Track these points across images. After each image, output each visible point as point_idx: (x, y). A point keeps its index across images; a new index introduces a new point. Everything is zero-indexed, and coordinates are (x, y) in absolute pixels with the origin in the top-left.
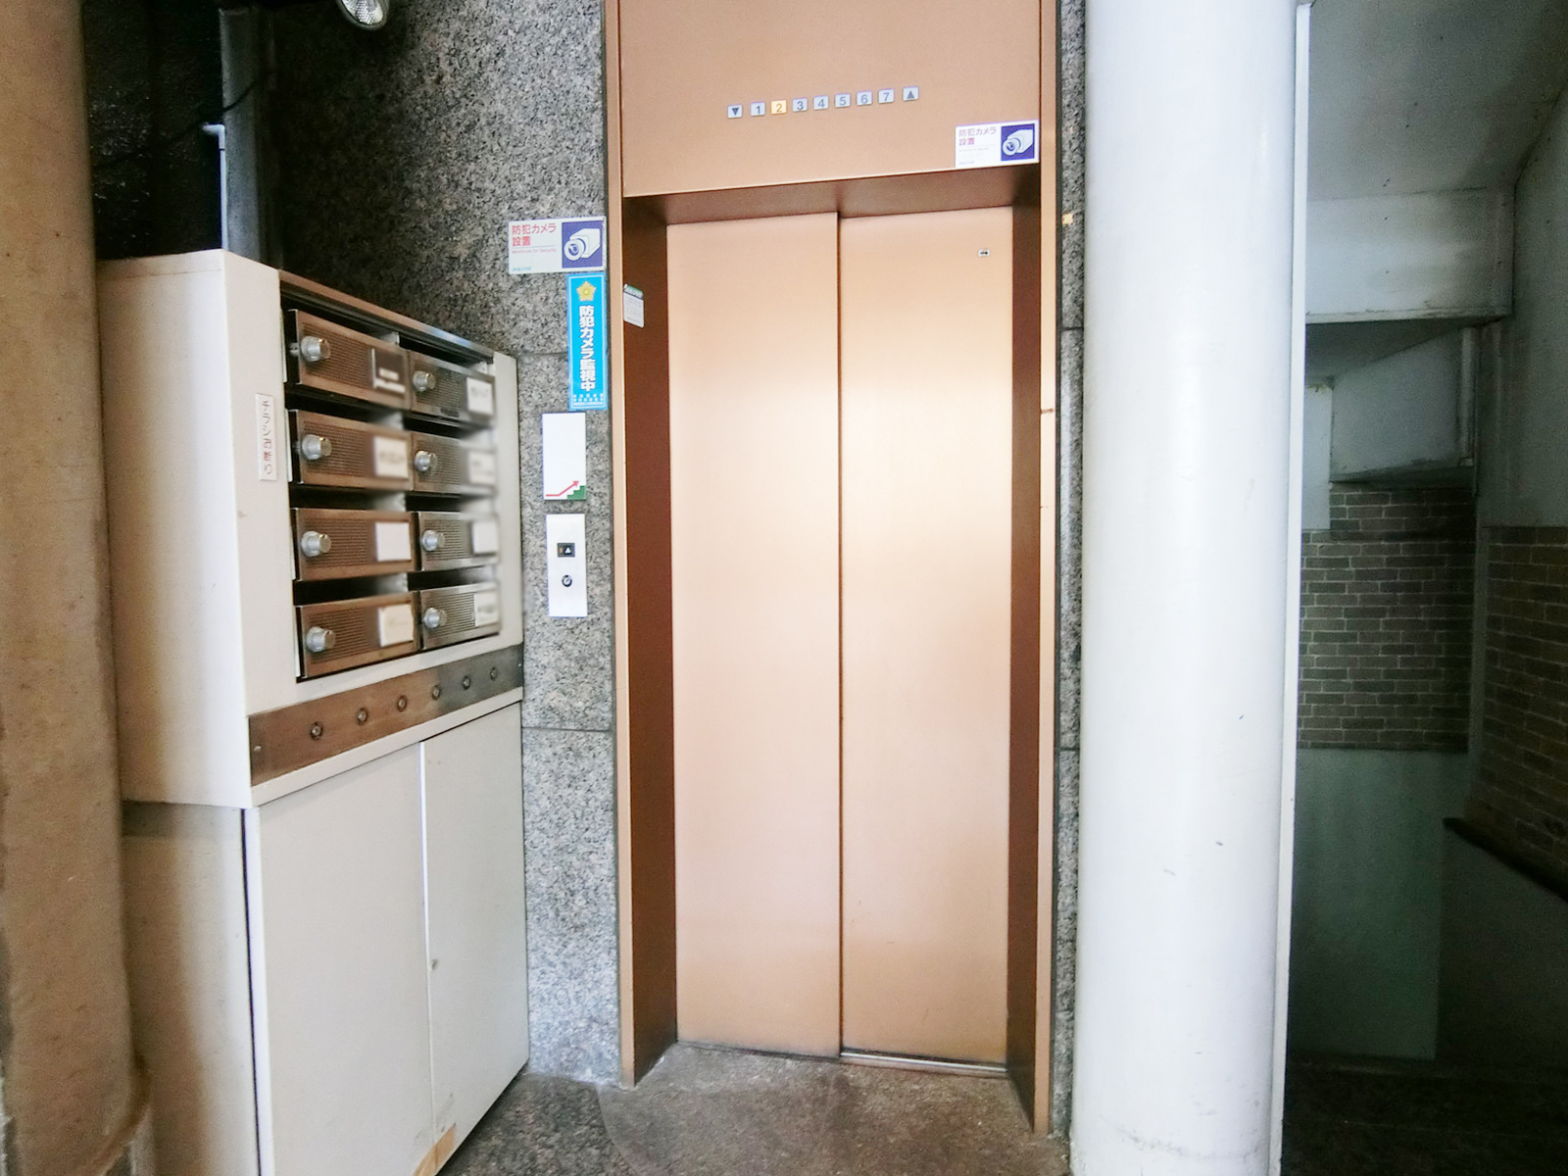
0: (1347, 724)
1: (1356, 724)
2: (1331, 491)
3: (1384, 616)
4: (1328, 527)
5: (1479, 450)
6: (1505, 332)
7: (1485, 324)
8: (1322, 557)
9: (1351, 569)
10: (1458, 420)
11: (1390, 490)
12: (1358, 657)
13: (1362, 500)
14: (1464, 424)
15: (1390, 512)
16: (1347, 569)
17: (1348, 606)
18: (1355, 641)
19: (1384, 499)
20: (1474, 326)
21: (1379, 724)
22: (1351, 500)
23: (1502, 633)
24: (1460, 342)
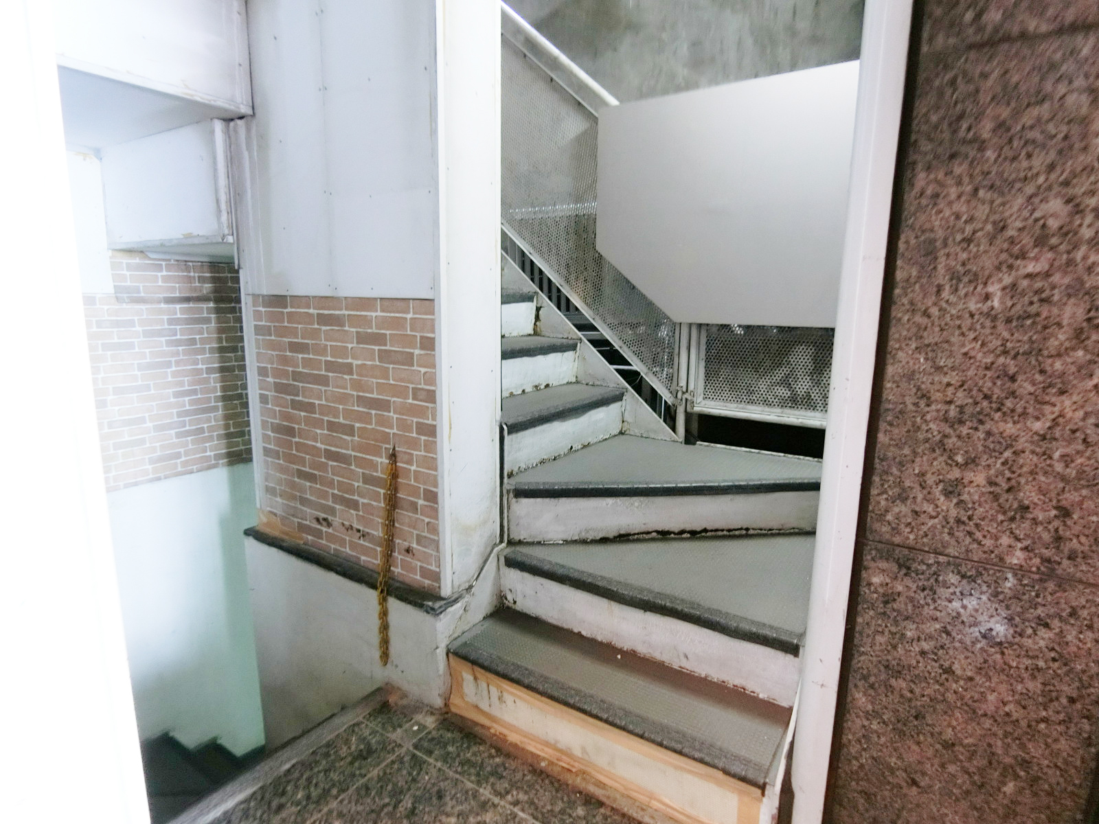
0: (152, 461)
1: (160, 459)
2: (111, 258)
3: (170, 367)
4: (113, 291)
5: (236, 228)
6: (248, 130)
7: (232, 120)
8: (110, 318)
9: (138, 329)
10: (218, 201)
11: (164, 260)
12: (154, 404)
13: (138, 268)
14: (223, 206)
15: (165, 279)
16: (134, 329)
17: (141, 361)
18: (150, 391)
19: (159, 268)
20: (224, 120)
21: (178, 456)
22: (129, 267)
23: (270, 379)
24: (212, 132)
